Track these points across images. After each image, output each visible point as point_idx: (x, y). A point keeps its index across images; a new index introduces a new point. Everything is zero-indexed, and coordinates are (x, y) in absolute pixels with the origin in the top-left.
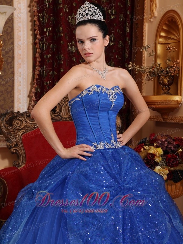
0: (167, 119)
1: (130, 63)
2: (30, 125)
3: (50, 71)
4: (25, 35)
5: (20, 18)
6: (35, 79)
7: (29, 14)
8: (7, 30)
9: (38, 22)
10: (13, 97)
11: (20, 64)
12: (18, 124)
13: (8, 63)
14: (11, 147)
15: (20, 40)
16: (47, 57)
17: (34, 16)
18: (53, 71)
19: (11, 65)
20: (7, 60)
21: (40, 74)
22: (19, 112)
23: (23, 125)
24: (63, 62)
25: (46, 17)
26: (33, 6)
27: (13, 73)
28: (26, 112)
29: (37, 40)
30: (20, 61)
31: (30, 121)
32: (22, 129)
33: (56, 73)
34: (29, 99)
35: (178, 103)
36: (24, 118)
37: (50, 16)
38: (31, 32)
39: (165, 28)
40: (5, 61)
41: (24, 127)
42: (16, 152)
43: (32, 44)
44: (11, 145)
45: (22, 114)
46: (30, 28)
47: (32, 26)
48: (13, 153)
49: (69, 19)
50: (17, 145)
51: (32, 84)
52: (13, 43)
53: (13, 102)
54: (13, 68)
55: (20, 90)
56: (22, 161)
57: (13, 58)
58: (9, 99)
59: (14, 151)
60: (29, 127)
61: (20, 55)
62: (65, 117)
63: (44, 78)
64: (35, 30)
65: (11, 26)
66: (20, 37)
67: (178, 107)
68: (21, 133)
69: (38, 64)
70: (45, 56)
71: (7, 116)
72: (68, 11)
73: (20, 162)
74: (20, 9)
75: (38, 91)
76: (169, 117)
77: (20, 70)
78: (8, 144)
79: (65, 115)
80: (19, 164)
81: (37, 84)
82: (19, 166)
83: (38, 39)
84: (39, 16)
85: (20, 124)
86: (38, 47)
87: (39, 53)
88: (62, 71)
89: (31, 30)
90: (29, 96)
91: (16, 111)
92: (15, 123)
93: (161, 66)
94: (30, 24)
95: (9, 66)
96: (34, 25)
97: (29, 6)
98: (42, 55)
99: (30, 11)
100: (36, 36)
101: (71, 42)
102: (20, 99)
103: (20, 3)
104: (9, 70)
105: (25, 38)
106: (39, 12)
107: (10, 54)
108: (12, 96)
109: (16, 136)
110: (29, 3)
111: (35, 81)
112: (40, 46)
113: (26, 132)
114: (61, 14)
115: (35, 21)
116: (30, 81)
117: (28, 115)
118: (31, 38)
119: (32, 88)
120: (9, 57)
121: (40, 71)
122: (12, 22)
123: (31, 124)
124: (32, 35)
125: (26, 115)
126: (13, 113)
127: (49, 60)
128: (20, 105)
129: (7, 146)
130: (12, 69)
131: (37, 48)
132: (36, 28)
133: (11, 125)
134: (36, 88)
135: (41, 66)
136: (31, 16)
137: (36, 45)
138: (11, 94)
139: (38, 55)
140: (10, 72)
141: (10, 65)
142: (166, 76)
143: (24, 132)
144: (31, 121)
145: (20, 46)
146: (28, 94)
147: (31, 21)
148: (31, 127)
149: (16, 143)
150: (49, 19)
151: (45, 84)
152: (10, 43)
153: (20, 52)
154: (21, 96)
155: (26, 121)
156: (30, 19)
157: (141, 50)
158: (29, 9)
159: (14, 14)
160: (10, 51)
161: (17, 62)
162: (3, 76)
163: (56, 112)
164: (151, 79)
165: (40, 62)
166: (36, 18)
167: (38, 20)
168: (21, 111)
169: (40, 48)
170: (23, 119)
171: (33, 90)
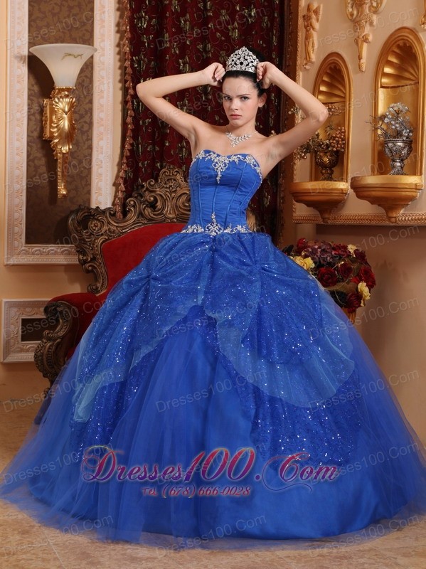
0: (329, 219)
1: (273, 132)
2: (115, 228)
3: (148, 145)
4: (111, 90)
5: (103, 63)
6: (125, 158)
7: (118, 57)
8: (83, 81)
9: (130, 70)
10: (90, 185)
11: (101, 133)
12: (96, 226)
13: (83, 133)
14: (86, 262)
15: (102, 97)
16: (144, 123)
17: (126, 60)
18: (154, 144)
19: (88, 136)
20: (82, 127)
21: (133, 148)
22: (98, 207)
23: (105, 228)
24: (168, 131)
25: (144, 62)
26: (124, 45)
27: (90, 147)
28: (109, 208)
29: (129, 97)
30: (102, 129)
31: (115, 222)
32: (102, 235)
33: (157, 149)
34: (114, 188)
35: (342, 193)
36: (106, 217)
37: (150, 61)
38: (120, 85)
39: (325, 79)
40: (79, 129)
41: (106, 231)
42: (92, 271)
43: (121, 103)
44: (85, 258)
45: (104, 212)
46: (118, 78)
47: (121, 75)
48: (88, 271)
49: (180, 65)
50: (94, 259)
51: (120, 165)
52: (91, 102)
53: (89, 192)
54: (91, 139)
55: (101, 175)
56: (103, 284)
57: (91, 124)
58: (83, 189)
59: (90, 268)
60: (114, 232)
61: (102, 119)
62: (171, 216)
63: (139, 156)
64: (126, 81)
65: (89, 76)
66: (102, 91)
67: (344, 199)
68: (100, 241)
69: (129, 133)
70: (141, 122)
71: (80, 214)
72: (177, 52)
73: (99, 285)
74: (103, 49)
75: (129, 177)
76: (331, 216)
77: (101, 143)
78: (81, 257)
79: (170, 213)
80: (97, 288)
81: (128, 166)
82: (98, 292)
83: (131, 95)
84: (132, 61)
85: (99, 226)
86: (131, 108)
87: (131, 116)
88: (167, 144)
89: (120, 81)
90: (114, 184)
91: (93, 206)
92: (91, 224)
93: (320, 137)
94: (119, 72)
95: (85, 138)
96: (125, 74)
97: (118, 45)
98: (135, 120)
99: (119, 53)
100: (127, 91)
101: (183, 100)
102: (100, 189)
103: (103, 41)
104: (84, 143)
105: (111, 94)
106: (133, 54)
107: (87, 119)
108: (88, 184)
109: (94, 244)
110: (117, 41)
111: (125, 161)
112: (133, 107)
113: (109, 239)
114: (167, 58)
115: (126, 68)
116: (117, 159)
117: (112, 212)
118: (120, 94)
119: (119, 171)
120: (85, 122)
121: (132, 145)
122: (90, 69)
123: (117, 227)
124: (121, 89)
125: (110, 214)
126: (89, 209)
127: (147, 128)
128: (101, 199)
129: (79, 260)
130: (90, 141)
131: (128, 109)
132: (128, 78)
133: (86, 227)
134: (125, 171)
135: (135, 137)
136: (120, 60)
137: (127, 104)
138: (87, 181)
139: (129, 120)
140: (86, 146)
141: (86, 134)
142: (326, 153)
143: (106, 240)
144: (118, 223)
145: (102, 106)
146: (114, 180)
147: (120, 68)
148: (117, 231)
149: (94, 257)
150: (148, 65)
151: (140, 165)
152: (87, 101)
153: (102, 115)
154: (102, 184)
155: (109, 223)
156: (118, 64)
157: (290, 113)
158: (118, 49)
159: (95, 57)
160: (86, 114)
161: (97, 130)
162: (75, 151)
163: (157, 209)
164: (303, 158)
165: (132, 130)
166: (128, 63)
167: (132, 66)
168: (102, 207)
169: (133, 110)
170: (105, 219)
171: (122, 174)
